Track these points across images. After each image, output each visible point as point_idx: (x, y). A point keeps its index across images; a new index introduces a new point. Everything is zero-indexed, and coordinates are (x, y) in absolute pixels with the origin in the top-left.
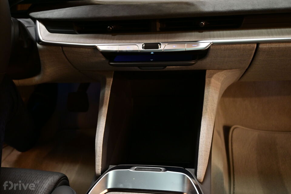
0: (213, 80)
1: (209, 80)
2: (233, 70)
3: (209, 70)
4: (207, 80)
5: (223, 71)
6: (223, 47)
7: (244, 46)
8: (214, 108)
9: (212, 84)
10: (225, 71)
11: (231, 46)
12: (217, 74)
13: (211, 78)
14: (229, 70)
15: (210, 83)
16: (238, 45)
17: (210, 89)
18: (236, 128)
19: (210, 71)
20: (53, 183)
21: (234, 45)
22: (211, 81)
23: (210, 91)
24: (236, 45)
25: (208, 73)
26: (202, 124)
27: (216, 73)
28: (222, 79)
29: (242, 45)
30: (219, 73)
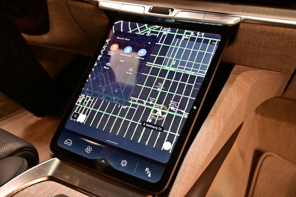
0: (239, 78)
1: (234, 77)
2: (272, 72)
3: (239, 65)
4: (231, 76)
5: (257, 70)
6: (258, 27)
7: (291, 31)
8: (229, 113)
9: (235, 83)
10: (261, 71)
11: (270, 28)
12: (248, 72)
13: (238, 75)
14: (266, 71)
15: (234, 81)
16: (282, 28)
17: (231, 88)
18: (270, 155)
19: (241, 66)
20: (10, 150)
21: (276, 28)
22: (237, 79)
23: (230, 91)
24: (279, 28)
25: (236, 68)
26: (201, 129)
27: (246, 71)
28: (255, 81)
29: (288, 29)
30: (251, 72)
